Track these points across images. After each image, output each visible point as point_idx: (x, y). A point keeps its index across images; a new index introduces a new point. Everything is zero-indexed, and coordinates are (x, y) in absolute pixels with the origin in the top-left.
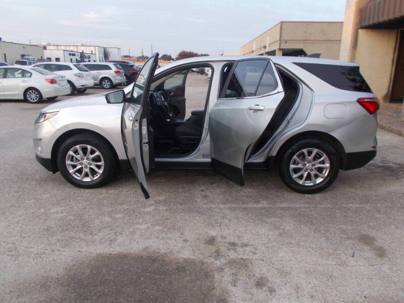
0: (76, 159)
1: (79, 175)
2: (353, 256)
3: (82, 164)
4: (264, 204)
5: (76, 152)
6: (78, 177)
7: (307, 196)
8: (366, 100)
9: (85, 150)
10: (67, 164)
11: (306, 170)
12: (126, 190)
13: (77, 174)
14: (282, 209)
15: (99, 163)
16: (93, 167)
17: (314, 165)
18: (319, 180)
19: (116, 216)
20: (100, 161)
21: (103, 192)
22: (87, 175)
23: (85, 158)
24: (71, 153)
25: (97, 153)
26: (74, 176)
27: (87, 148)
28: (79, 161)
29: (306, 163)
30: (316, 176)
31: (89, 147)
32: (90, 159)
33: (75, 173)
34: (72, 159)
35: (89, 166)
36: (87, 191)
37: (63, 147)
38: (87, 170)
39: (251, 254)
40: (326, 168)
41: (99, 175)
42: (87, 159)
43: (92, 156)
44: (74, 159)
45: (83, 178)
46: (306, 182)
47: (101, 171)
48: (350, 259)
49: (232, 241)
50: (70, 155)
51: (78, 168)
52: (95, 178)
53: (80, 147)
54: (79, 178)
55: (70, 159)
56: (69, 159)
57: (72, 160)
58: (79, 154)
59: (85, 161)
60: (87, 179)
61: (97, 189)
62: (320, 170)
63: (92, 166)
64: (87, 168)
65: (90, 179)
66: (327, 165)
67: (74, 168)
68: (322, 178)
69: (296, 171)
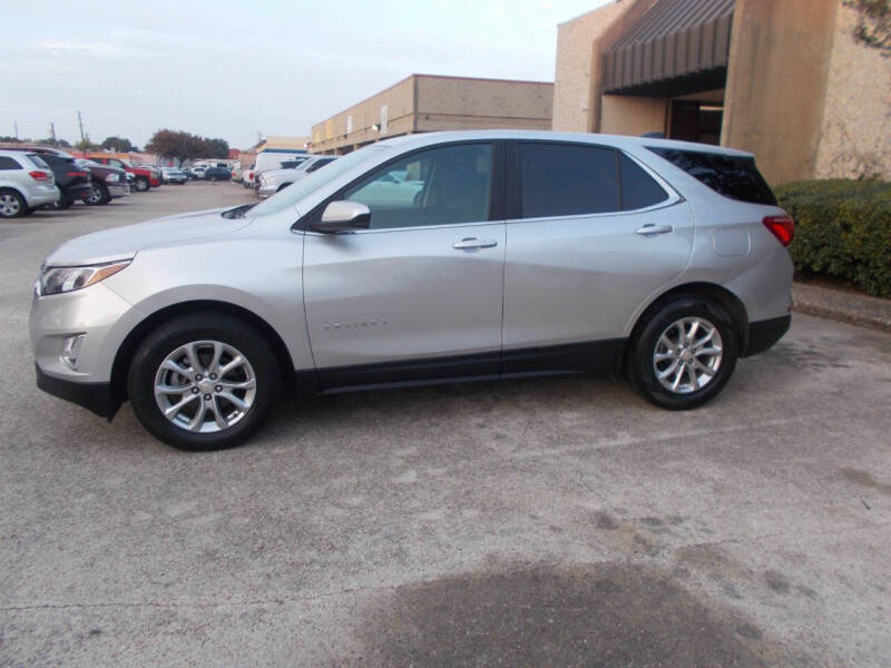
0: (181, 377)
1: (187, 420)
2: (868, 508)
3: (198, 391)
5: (181, 360)
6: (185, 424)
7: (687, 414)
8: (776, 220)
9: (205, 355)
10: (156, 394)
11: (681, 362)
13: (180, 416)
15: (241, 385)
16: (225, 394)
17: (694, 351)
18: (704, 380)
20: (243, 379)
22: (209, 416)
23: (206, 374)
24: (169, 363)
25: (238, 359)
26: (176, 421)
27: (211, 350)
28: (188, 381)
29: (681, 346)
30: (698, 373)
31: (219, 346)
32: (220, 376)
33: (177, 415)
34: (169, 377)
35: (214, 394)
36: (215, 456)
38: (212, 404)
39: (705, 535)
40: (715, 355)
41: (242, 415)
42: (210, 377)
43: (224, 369)
44: (175, 378)
45: (200, 425)
46: (682, 386)
47: (248, 402)
49: (645, 516)
50: (164, 370)
51: (185, 400)
52: (231, 423)
53: (196, 347)
54: (189, 428)
55: (164, 380)
56: (160, 383)
57: (168, 383)
58: (189, 365)
59: (205, 383)
60: (211, 427)
62: (704, 359)
63: (223, 394)
64: (211, 398)
65: (219, 425)
66: (718, 348)
67: (173, 404)
68: (708, 375)
69: (664, 365)
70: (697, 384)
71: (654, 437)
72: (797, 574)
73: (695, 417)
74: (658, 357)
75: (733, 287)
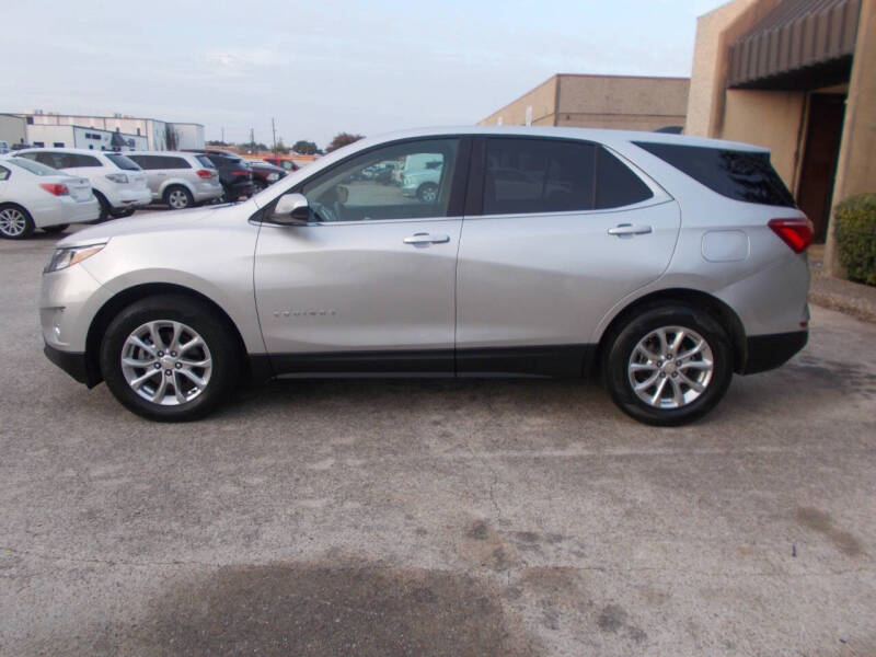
0: (146, 353)
1: (152, 392)
2: (794, 555)
3: (160, 366)
4: (576, 449)
5: (146, 337)
6: (148, 396)
7: (666, 431)
8: (786, 224)
9: (166, 334)
10: (123, 365)
11: (662, 375)
12: (263, 424)
13: (146, 388)
14: (619, 459)
15: (200, 364)
16: (185, 371)
17: (678, 363)
18: (691, 396)
19: (250, 481)
20: (202, 357)
21: (210, 430)
22: (170, 391)
23: (167, 351)
24: (134, 339)
25: (197, 340)
26: (140, 392)
27: (171, 330)
28: (152, 357)
29: (663, 357)
30: (685, 388)
31: (178, 326)
32: (180, 354)
33: (141, 386)
34: (136, 353)
35: (175, 370)
36: (171, 427)
37: (115, 325)
38: (172, 379)
39: (574, 557)
40: (705, 369)
41: (199, 392)
42: (171, 354)
43: (183, 347)
44: (141, 353)
45: (162, 397)
46: (663, 400)
47: (204, 382)
48: (790, 560)
49: (525, 530)
50: (131, 345)
51: (149, 374)
52: (189, 399)
53: (156, 325)
54: (151, 399)
55: (132, 354)
56: (127, 356)
57: (136, 357)
58: (152, 343)
59: (166, 359)
60: (171, 401)
61: (195, 424)
62: (693, 374)
63: (182, 371)
64: (171, 374)
65: (178, 400)
66: (708, 362)
67: (139, 376)
68: (696, 390)
69: (642, 375)
70: (683, 399)
71: (609, 451)
72: (642, 614)
73: (672, 436)
74: (634, 366)
75: (726, 296)
